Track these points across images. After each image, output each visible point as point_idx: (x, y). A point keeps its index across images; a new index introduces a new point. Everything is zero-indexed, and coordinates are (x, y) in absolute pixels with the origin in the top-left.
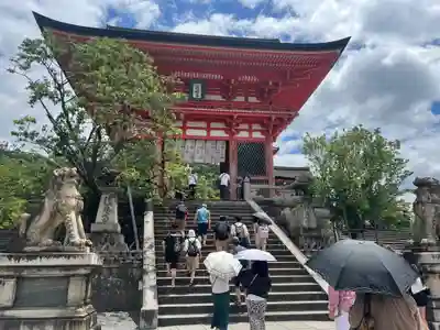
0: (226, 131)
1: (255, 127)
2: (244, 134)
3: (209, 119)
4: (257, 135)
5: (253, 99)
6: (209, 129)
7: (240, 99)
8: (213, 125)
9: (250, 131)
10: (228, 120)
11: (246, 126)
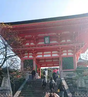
0: (58, 54)
1: (69, 51)
2: (65, 54)
4: (70, 54)
5: (69, 40)
7: (64, 41)
8: (53, 52)
10: (58, 49)
11: (66, 51)
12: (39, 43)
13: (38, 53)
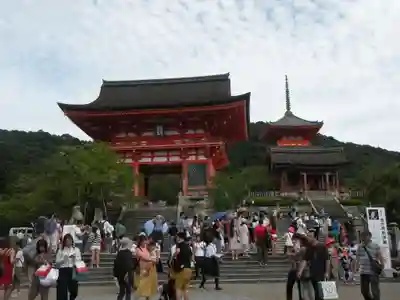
0: (180, 157)
1: (201, 152)
2: (193, 158)
3: (168, 150)
4: (202, 158)
5: (200, 131)
6: (168, 156)
7: (191, 132)
8: (171, 153)
9: (196, 155)
11: (194, 153)
12: (145, 134)
13: (144, 154)
